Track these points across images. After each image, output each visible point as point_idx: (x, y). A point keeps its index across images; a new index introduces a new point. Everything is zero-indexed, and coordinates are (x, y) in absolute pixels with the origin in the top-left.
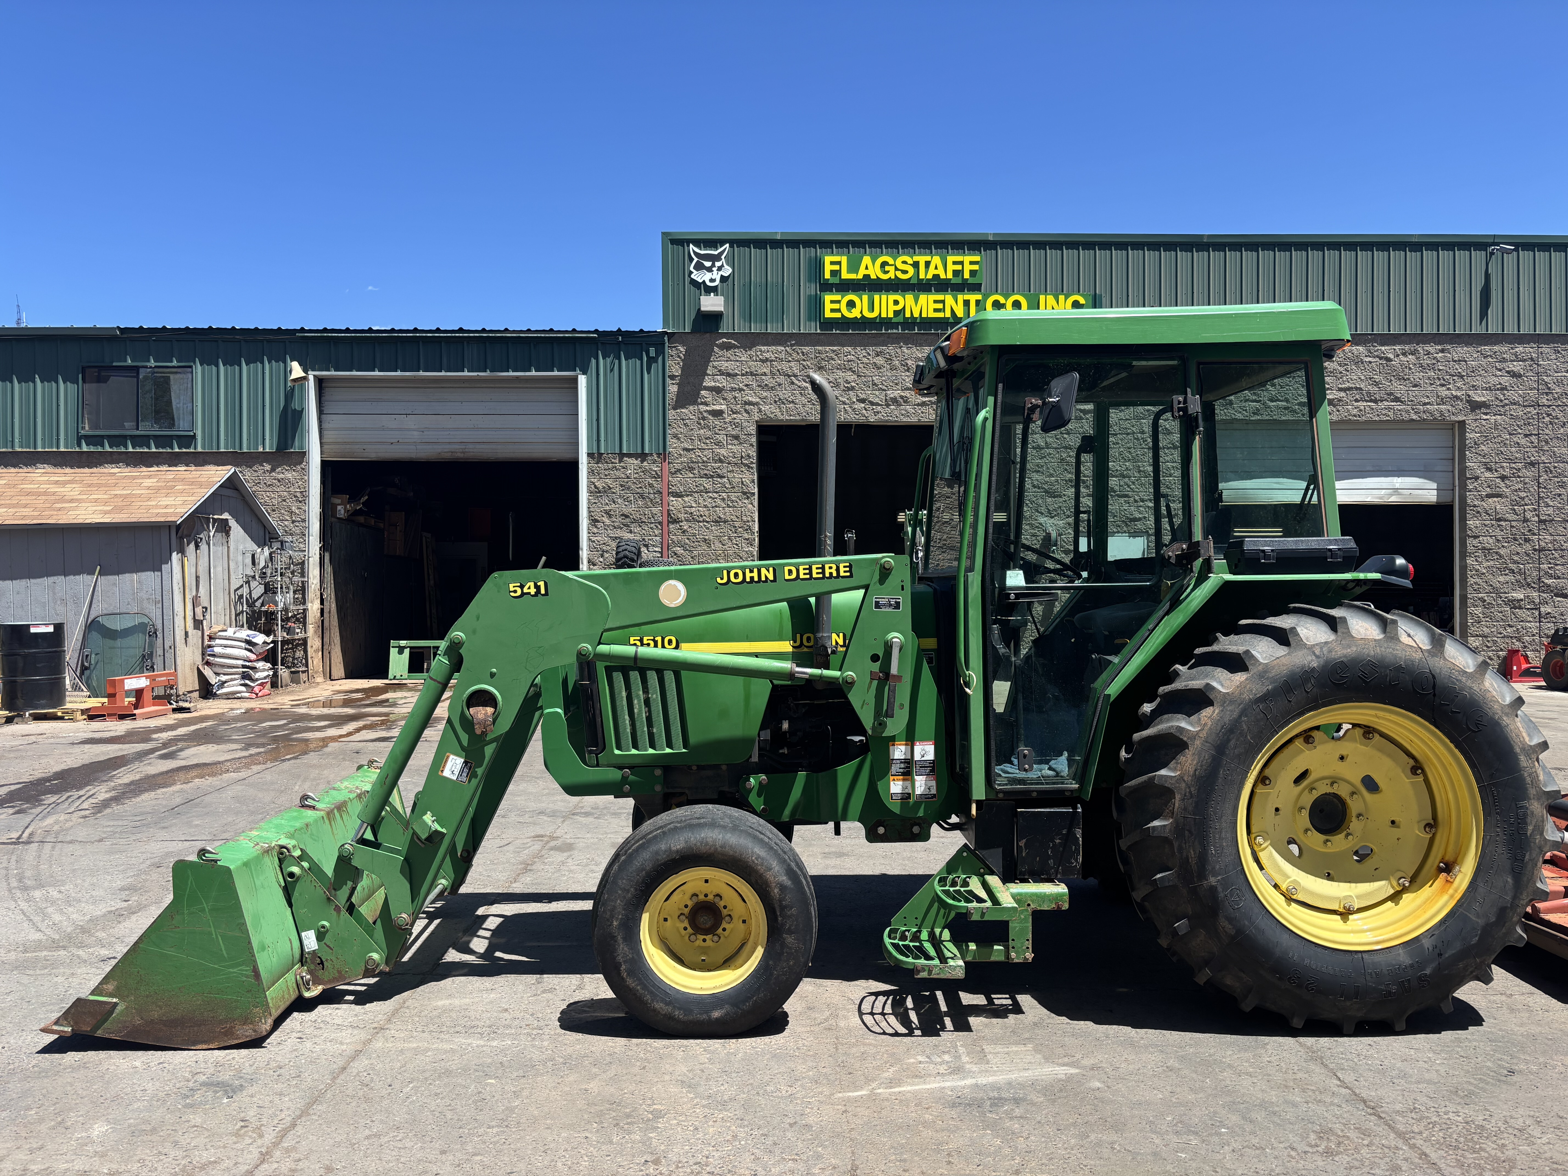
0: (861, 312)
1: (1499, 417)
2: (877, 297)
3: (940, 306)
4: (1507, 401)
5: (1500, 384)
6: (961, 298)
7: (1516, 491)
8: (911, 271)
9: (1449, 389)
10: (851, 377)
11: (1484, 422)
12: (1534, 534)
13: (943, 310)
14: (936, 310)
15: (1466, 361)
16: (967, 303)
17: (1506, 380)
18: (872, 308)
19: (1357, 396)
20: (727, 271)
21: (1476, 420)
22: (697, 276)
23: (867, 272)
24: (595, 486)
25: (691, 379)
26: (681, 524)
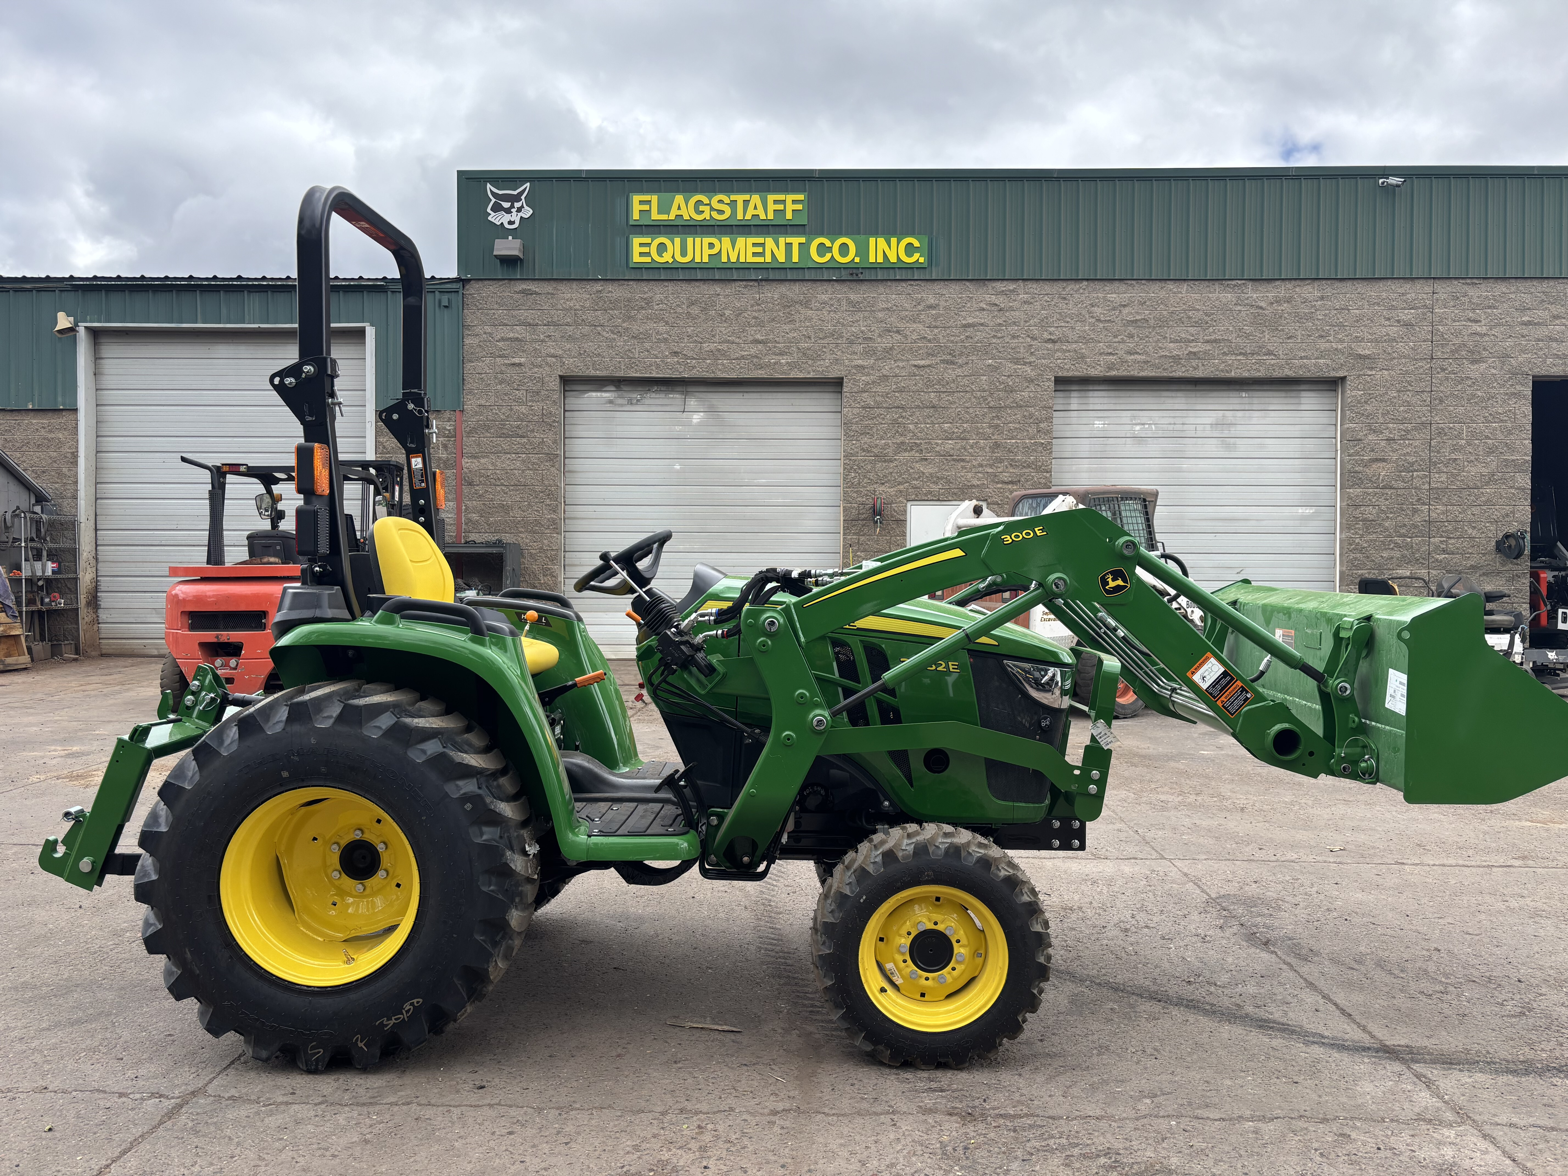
0: (673, 257)
1: (1386, 372)
2: (690, 240)
3: (759, 250)
4: (1395, 355)
5: (1388, 334)
6: (782, 241)
7: (1405, 455)
8: (728, 211)
9: (1328, 341)
10: (662, 328)
11: (1368, 379)
12: (1424, 504)
13: (762, 254)
14: (755, 254)
15: (1349, 310)
16: (789, 246)
17: (1393, 331)
18: (684, 253)
19: (1225, 350)
20: (527, 212)
21: (1359, 376)
22: (496, 218)
23: (679, 212)
24: (384, 447)
25: (488, 329)
26: (477, 488)
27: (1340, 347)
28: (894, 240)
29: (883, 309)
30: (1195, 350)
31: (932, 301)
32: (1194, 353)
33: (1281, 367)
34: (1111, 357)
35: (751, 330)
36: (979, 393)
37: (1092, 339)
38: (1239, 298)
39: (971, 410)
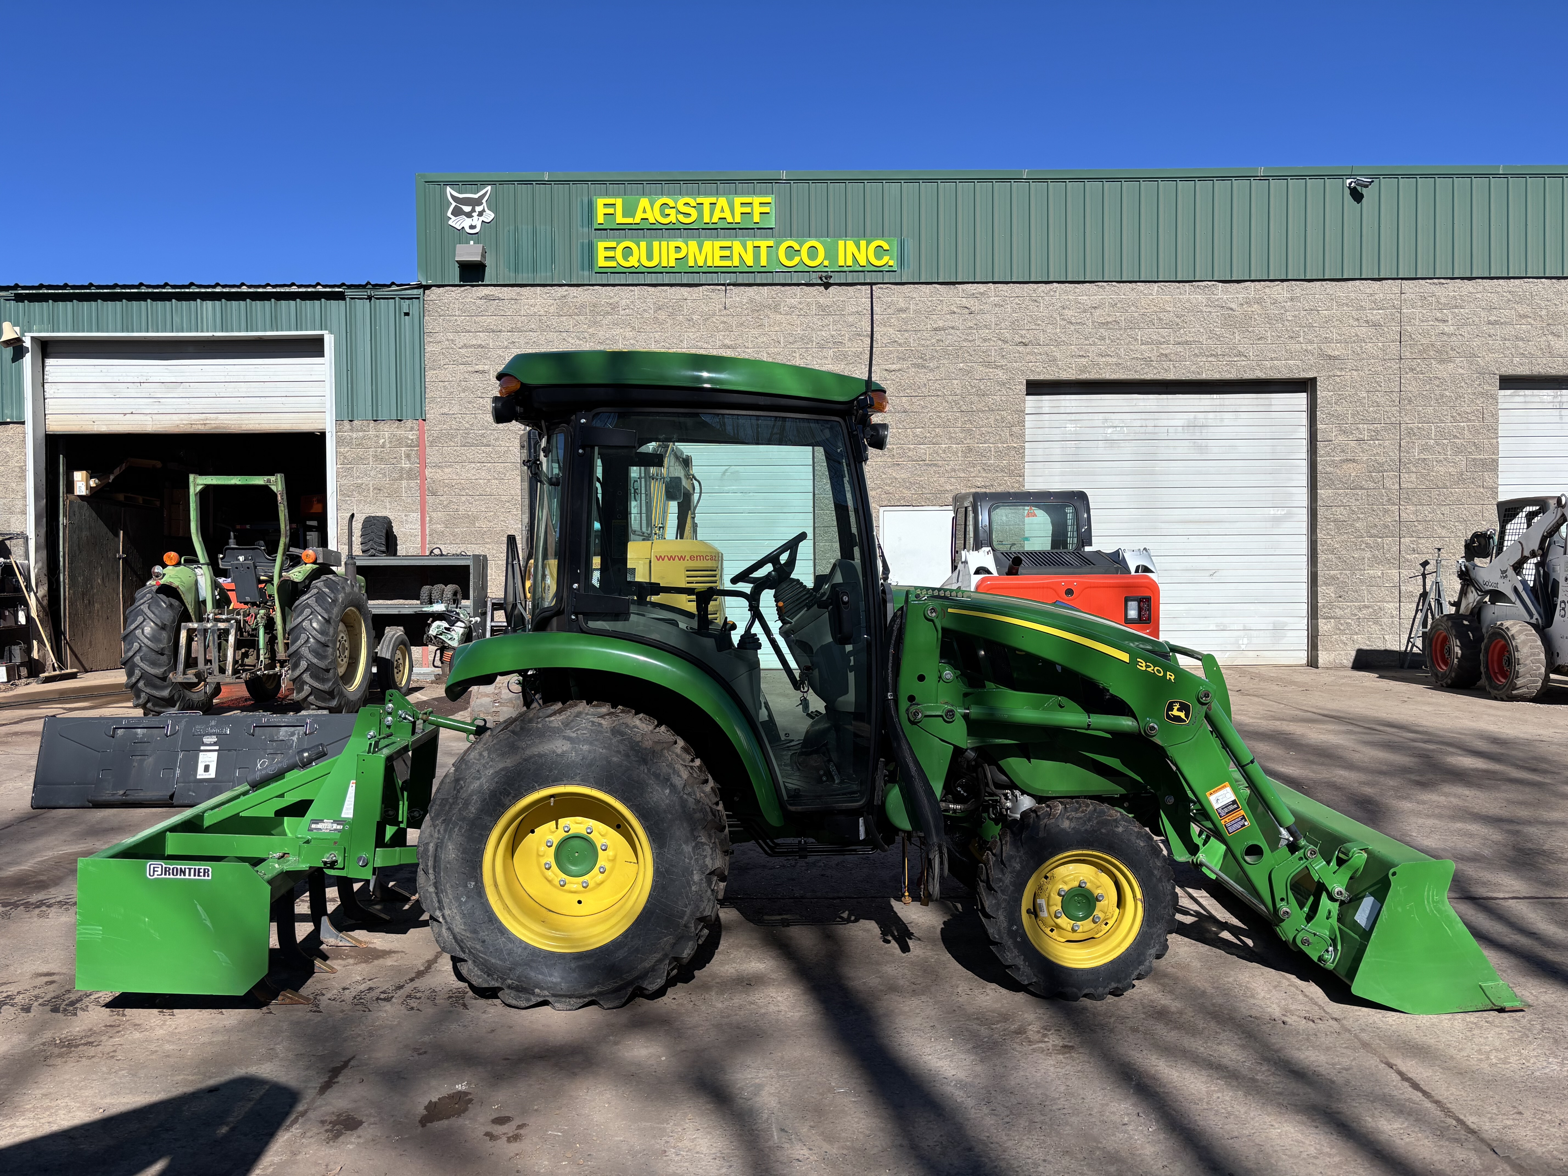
0: (639, 261)
1: (1355, 373)
2: (656, 244)
3: (727, 253)
4: (1364, 356)
5: (1357, 335)
6: (750, 244)
7: (1374, 455)
8: (694, 214)
9: (1298, 342)
10: (629, 334)
11: (1338, 380)
12: (1394, 504)
13: (730, 258)
14: (722, 258)
15: (1318, 311)
16: (757, 249)
17: (1363, 331)
18: (650, 257)
19: (1196, 351)
20: (489, 216)
21: (1329, 376)
22: (457, 223)
23: (644, 216)
24: (345, 457)
25: (451, 336)
26: (441, 498)
27: (1310, 348)
28: (863, 243)
29: (852, 314)
30: (1167, 352)
31: (902, 304)
32: (1166, 355)
33: (1252, 369)
34: (1083, 359)
35: (720, 336)
36: (951, 398)
37: (1064, 341)
38: (1209, 299)
39: (943, 415)
